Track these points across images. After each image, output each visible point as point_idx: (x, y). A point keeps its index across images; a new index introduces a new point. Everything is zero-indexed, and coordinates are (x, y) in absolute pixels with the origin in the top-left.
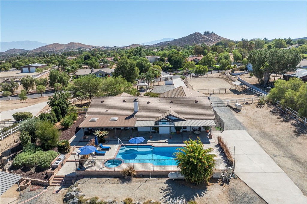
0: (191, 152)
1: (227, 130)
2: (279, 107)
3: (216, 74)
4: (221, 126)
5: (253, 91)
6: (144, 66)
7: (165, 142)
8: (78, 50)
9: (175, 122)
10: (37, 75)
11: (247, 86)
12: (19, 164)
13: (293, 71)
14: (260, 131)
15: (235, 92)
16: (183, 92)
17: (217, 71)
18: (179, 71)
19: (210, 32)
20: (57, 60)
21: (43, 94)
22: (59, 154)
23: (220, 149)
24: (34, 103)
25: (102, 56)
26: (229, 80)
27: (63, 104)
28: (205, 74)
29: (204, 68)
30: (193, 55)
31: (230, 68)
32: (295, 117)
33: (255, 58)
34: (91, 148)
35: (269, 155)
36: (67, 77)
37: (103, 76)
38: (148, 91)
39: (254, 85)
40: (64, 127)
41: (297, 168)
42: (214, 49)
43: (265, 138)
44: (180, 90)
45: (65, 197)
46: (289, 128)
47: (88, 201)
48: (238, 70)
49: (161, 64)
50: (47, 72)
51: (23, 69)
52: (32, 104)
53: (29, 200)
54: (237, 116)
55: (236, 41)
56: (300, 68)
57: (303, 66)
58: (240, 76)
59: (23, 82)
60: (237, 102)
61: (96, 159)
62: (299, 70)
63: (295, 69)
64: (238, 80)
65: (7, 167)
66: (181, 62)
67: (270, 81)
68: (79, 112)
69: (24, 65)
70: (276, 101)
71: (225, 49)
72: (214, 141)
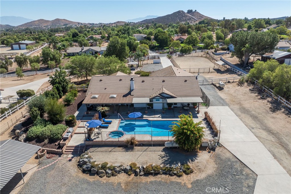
0: (184, 125)
1: (212, 106)
2: (257, 86)
3: (199, 53)
4: (207, 103)
5: (235, 71)
6: (133, 45)
7: (159, 117)
8: (64, 27)
9: (167, 99)
10: (28, 53)
11: (228, 65)
12: (33, 136)
13: (271, 52)
14: (241, 107)
15: (218, 71)
16: (173, 71)
17: (201, 50)
18: (165, 49)
19: (194, 10)
20: (45, 37)
21: (37, 72)
22: (67, 128)
23: (207, 122)
24: (32, 80)
25: (89, 33)
26: (212, 59)
27: (63, 82)
28: (189, 53)
29: (189, 47)
30: (178, 34)
31: (213, 47)
32: (271, 95)
33: (237, 40)
34: (98, 122)
35: (248, 128)
36: (59, 55)
37: (93, 54)
38: (139, 69)
39: (236, 65)
40: (66, 103)
41: (271, 138)
42: (198, 29)
43: (244, 113)
44: (169, 70)
45: (78, 163)
46: (265, 104)
47: (100, 166)
48: (221, 50)
49: (148, 42)
50: (37, 50)
51: (14, 46)
52: (29, 81)
53: (48, 166)
54: (220, 94)
55: (218, 20)
56: (277, 49)
57: (280, 47)
58: (222, 55)
59: (17, 60)
60: (220, 81)
61: (101, 131)
62: (276, 52)
63: (273, 51)
64: (220, 59)
65: (22, 139)
66: (167, 41)
67: (250, 61)
68: (78, 90)
69: (13, 42)
70: (255, 80)
71: (208, 28)
72: (201, 116)
